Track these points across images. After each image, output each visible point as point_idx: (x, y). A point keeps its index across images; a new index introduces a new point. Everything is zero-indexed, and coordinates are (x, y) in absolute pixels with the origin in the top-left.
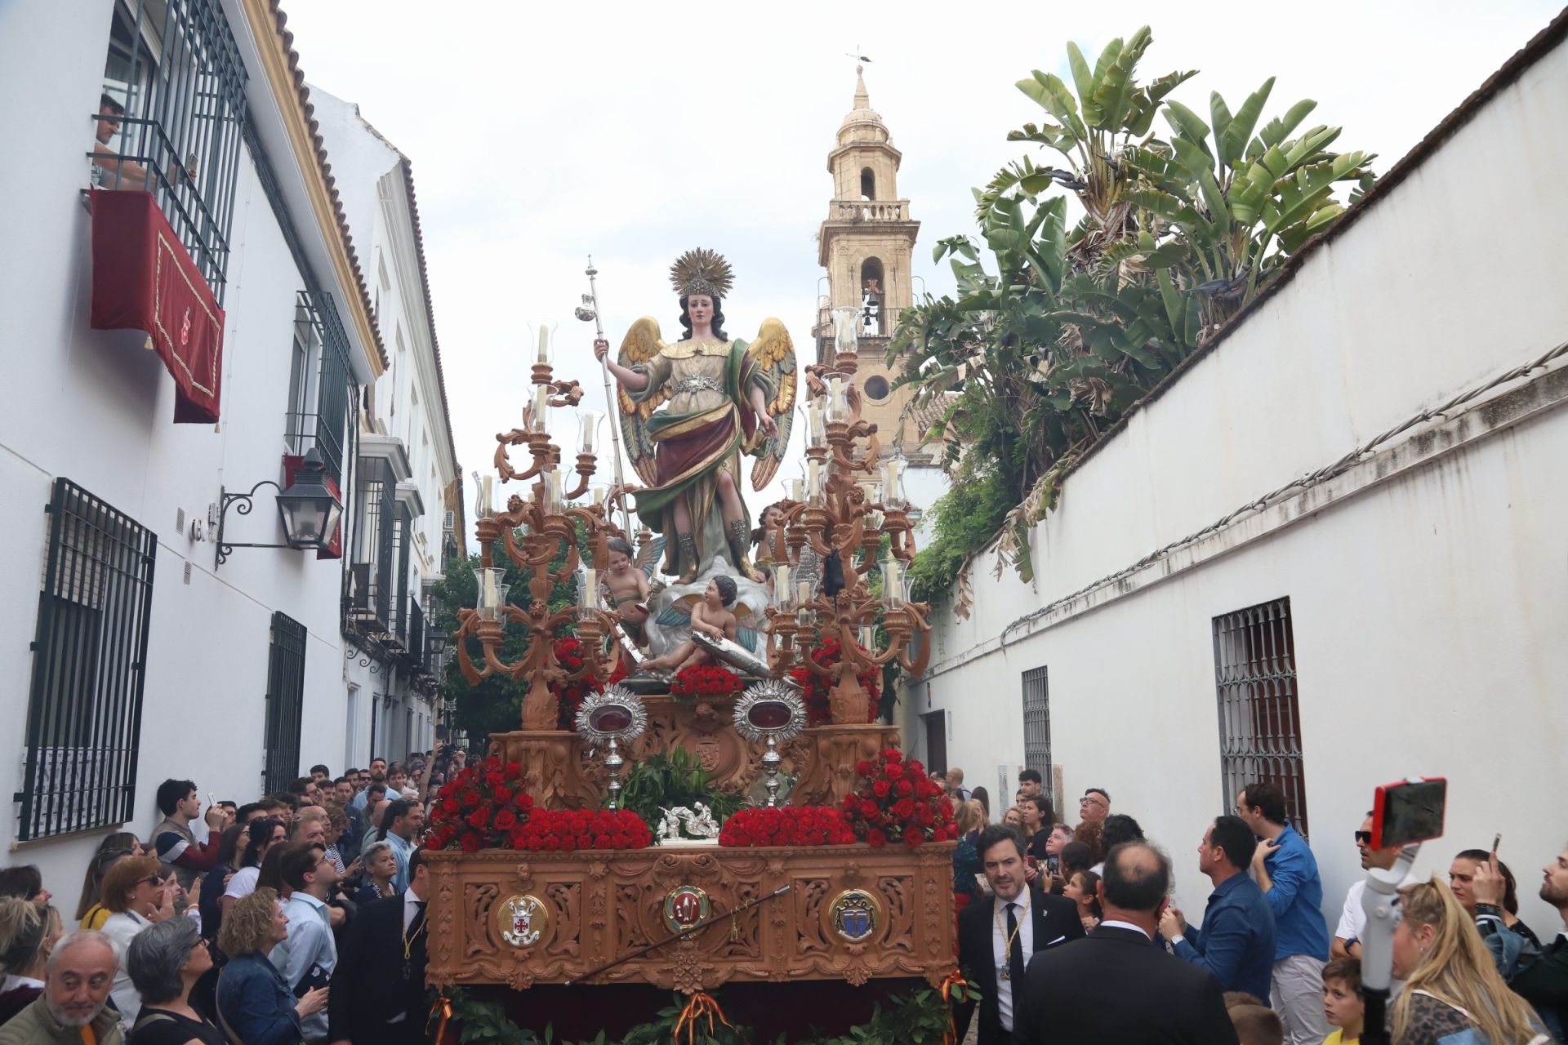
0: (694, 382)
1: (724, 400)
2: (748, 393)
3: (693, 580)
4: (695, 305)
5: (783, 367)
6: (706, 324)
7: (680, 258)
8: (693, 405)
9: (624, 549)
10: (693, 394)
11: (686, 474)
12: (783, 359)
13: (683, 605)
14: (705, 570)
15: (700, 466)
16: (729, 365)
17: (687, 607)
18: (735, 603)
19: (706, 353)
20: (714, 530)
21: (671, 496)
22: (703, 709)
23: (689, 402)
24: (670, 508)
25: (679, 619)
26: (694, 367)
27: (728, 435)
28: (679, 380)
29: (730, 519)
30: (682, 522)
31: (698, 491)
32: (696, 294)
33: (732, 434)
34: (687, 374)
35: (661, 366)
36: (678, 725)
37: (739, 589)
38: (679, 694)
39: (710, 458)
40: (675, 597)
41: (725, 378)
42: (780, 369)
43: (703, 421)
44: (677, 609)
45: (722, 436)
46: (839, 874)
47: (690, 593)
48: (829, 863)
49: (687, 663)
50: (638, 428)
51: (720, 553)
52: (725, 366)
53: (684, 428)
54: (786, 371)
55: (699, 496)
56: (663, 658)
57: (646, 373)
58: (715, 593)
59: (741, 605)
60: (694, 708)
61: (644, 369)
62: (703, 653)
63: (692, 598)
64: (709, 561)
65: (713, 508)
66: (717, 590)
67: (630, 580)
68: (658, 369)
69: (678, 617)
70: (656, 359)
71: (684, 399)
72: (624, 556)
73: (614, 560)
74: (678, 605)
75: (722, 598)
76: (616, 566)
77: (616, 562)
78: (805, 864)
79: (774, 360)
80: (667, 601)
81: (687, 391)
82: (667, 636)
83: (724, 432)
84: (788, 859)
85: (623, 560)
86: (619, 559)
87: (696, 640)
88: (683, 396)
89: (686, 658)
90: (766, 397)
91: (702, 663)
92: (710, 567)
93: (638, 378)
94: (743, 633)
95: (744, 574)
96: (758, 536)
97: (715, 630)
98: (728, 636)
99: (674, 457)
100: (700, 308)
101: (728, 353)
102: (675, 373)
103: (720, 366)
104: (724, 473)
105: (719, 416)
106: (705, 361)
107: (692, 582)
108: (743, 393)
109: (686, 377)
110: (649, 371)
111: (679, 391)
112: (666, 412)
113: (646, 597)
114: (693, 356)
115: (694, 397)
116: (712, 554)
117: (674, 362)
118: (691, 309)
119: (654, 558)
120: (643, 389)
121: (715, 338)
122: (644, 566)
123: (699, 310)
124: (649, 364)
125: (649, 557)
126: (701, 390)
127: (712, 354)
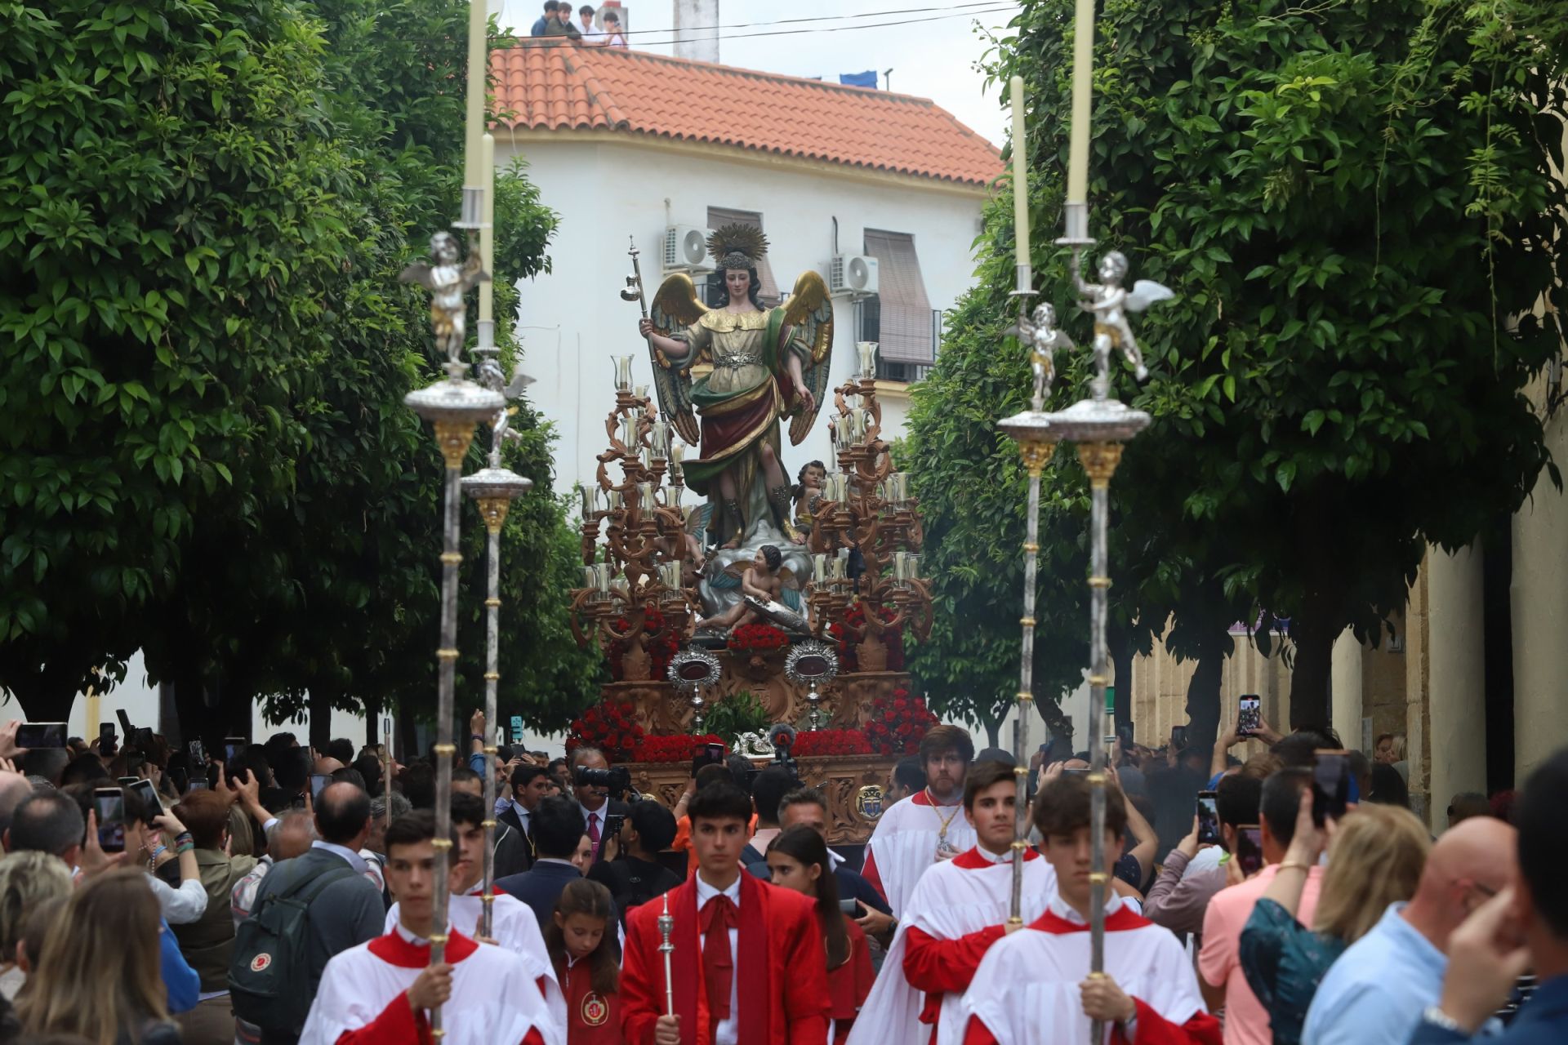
0: (735, 358)
1: (764, 373)
2: (785, 362)
3: (741, 544)
4: (733, 278)
5: (818, 315)
6: (742, 294)
8: (735, 381)
10: (735, 370)
11: (731, 450)
13: (734, 570)
14: (751, 536)
15: (745, 441)
16: (767, 338)
18: (781, 567)
19: (745, 327)
20: (758, 496)
21: (718, 469)
22: (755, 661)
23: (732, 379)
24: (717, 478)
25: (731, 582)
26: (735, 342)
27: (768, 410)
28: (720, 355)
29: (771, 485)
30: (729, 491)
31: (742, 464)
32: (732, 268)
33: (772, 406)
34: (728, 350)
35: (701, 335)
36: (734, 675)
37: (783, 554)
38: (736, 649)
39: (753, 434)
40: (727, 563)
41: (763, 349)
42: (815, 318)
43: (746, 400)
44: (728, 574)
45: (763, 411)
46: (861, 775)
47: (740, 559)
48: (854, 767)
49: (741, 622)
51: (762, 518)
52: (764, 338)
53: (729, 407)
55: (744, 468)
56: (718, 617)
57: (687, 342)
58: (762, 562)
60: (748, 660)
61: (684, 338)
62: (754, 614)
63: (742, 564)
64: (753, 527)
65: (757, 478)
66: (763, 559)
68: (697, 339)
69: (730, 582)
70: (695, 328)
71: (726, 375)
74: (730, 571)
75: (768, 566)
78: (838, 769)
80: (718, 566)
81: (729, 366)
82: (720, 597)
83: (766, 406)
84: (826, 765)
87: (748, 602)
88: (725, 372)
89: (738, 618)
90: (803, 364)
91: (754, 622)
92: (755, 533)
93: (678, 346)
94: (787, 594)
95: (786, 535)
96: (799, 493)
97: (763, 594)
98: (774, 599)
99: (719, 431)
100: (737, 282)
101: (765, 325)
102: (716, 346)
103: (759, 339)
104: (766, 447)
105: (760, 394)
106: (744, 335)
107: (739, 546)
108: (781, 363)
109: (727, 352)
110: (689, 340)
111: (720, 365)
112: (710, 389)
113: (701, 563)
114: (732, 330)
115: (735, 373)
116: (757, 518)
117: (713, 333)
118: (728, 281)
119: (702, 522)
120: (684, 356)
121: (753, 307)
122: (694, 531)
123: (736, 284)
124: (688, 333)
125: (698, 522)
126: (742, 366)
127: (750, 328)
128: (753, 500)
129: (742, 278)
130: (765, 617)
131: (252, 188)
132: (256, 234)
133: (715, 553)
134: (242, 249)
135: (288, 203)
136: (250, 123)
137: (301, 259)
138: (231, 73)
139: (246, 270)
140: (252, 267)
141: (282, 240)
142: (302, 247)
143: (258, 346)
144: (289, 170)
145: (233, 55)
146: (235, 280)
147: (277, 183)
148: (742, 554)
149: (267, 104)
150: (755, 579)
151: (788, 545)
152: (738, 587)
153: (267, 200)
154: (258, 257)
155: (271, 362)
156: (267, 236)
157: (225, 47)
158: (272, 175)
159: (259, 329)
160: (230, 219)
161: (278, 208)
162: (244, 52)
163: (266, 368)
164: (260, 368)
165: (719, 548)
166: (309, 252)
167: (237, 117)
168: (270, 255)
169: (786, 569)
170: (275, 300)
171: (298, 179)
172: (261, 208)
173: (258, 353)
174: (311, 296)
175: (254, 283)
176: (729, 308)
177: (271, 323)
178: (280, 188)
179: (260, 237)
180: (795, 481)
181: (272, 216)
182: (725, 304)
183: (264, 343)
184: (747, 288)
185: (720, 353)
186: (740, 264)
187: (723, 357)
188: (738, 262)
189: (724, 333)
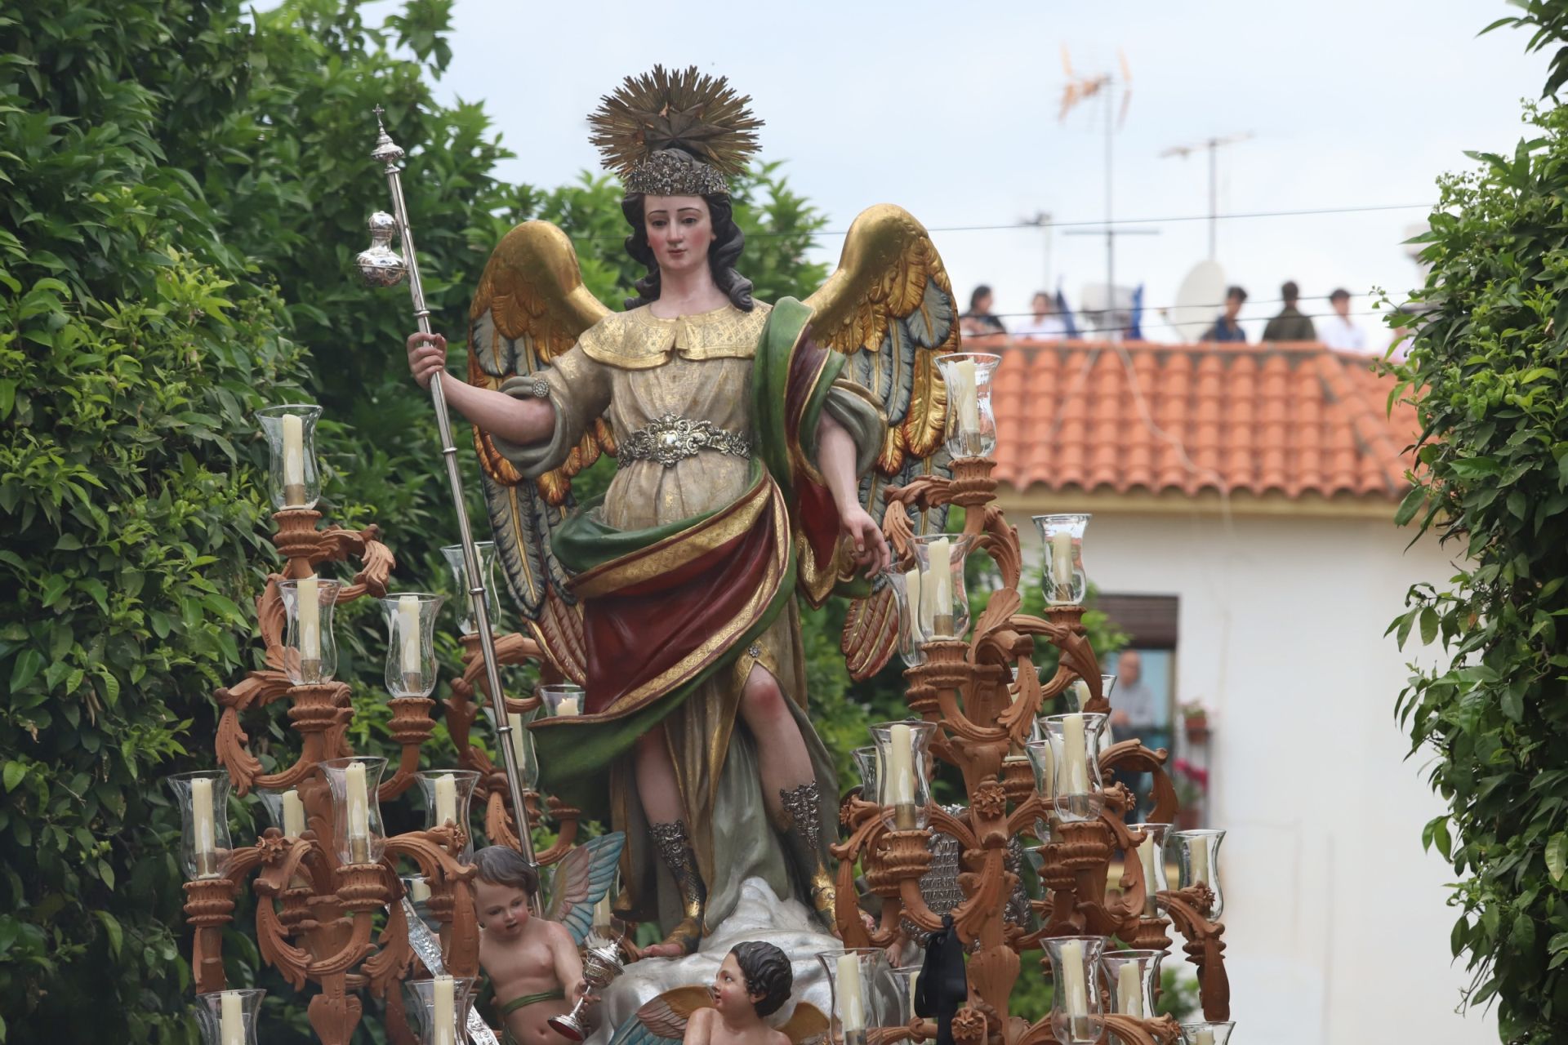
0: (670, 438)
1: (749, 477)
2: (812, 448)
3: (691, 947)
4: (661, 223)
5: (916, 327)
6: (694, 267)
7: (612, 94)
8: (669, 498)
9: (514, 877)
10: (669, 468)
11: (658, 684)
12: (916, 308)
13: (666, 1014)
14: (720, 920)
15: (694, 661)
16: (757, 382)
17: (674, 1019)
18: (791, 1003)
19: (696, 353)
20: (738, 814)
21: (625, 739)
23: (659, 492)
26: (667, 394)
27: (760, 575)
28: (631, 429)
29: (777, 783)
31: (692, 721)
32: (661, 193)
33: (771, 572)
34: (652, 416)
35: (584, 381)
37: (798, 969)
39: (717, 641)
40: (647, 993)
41: (749, 413)
42: (909, 336)
43: (694, 547)
44: (650, 1025)
45: (742, 581)
47: (683, 983)
50: (535, 518)
51: (755, 871)
52: (748, 381)
53: (646, 568)
54: (927, 340)
55: (697, 732)
57: (546, 399)
58: (736, 987)
59: (805, 1009)
61: (540, 391)
63: (684, 998)
64: (727, 896)
65: (733, 762)
66: (741, 979)
67: (534, 952)
68: (575, 392)
69: (654, 1043)
70: (568, 363)
71: (644, 482)
72: (516, 894)
73: (492, 905)
74: (653, 1016)
75: (754, 999)
76: (498, 919)
77: (496, 911)
79: (889, 315)
80: (625, 1003)
81: (654, 460)
83: (750, 568)
85: (515, 904)
86: (505, 903)
88: (645, 475)
92: (731, 912)
93: (527, 413)
99: (627, 634)
100: (675, 230)
101: (752, 346)
102: (620, 407)
103: (734, 386)
104: (754, 677)
105: (738, 527)
106: (694, 374)
107: (690, 949)
108: (798, 446)
109: (647, 420)
110: (553, 394)
111: (632, 459)
112: (604, 524)
113: (575, 997)
114: (661, 360)
115: (670, 476)
116: (736, 874)
117: (615, 373)
118: (651, 230)
119: (592, 888)
120: (543, 440)
121: (721, 298)
122: (568, 913)
123: (674, 236)
124: (550, 375)
125: (581, 888)
126: (687, 457)
127: (710, 354)
128: (723, 822)
129: (687, 220)
131: (67, 543)
132: (68, 620)
133: (611, 970)
134: (43, 645)
135: (128, 569)
136: (65, 436)
137: (148, 664)
138: (38, 352)
139: (44, 679)
140: (52, 675)
141: (113, 632)
142: (153, 644)
143: (63, 809)
144: (134, 515)
145: (41, 321)
146: (23, 695)
147: (113, 536)
148: (687, 968)
149: (98, 404)
150: (721, 1035)
153: (94, 563)
154: (68, 659)
155: (85, 837)
156: (86, 622)
157: (30, 307)
158: (104, 523)
159: (69, 781)
160: (24, 595)
161: (111, 579)
162: (61, 316)
163: (75, 846)
164: (62, 846)
165: (626, 957)
166: (165, 653)
167: (45, 424)
168: (91, 656)
170: (96, 730)
171: (150, 529)
172: (82, 578)
173: (62, 822)
174: (169, 726)
175: (56, 701)
176: (656, 306)
177: (90, 770)
178: (114, 545)
179: (74, 625)
181: (98, 591)
182: (650, 294)
183: (75, 804)
184: (704, 247)
185: (630, 424)
186: (682, 180)
187: (638, 436)
188: (677, 176)
189: (642, 370)
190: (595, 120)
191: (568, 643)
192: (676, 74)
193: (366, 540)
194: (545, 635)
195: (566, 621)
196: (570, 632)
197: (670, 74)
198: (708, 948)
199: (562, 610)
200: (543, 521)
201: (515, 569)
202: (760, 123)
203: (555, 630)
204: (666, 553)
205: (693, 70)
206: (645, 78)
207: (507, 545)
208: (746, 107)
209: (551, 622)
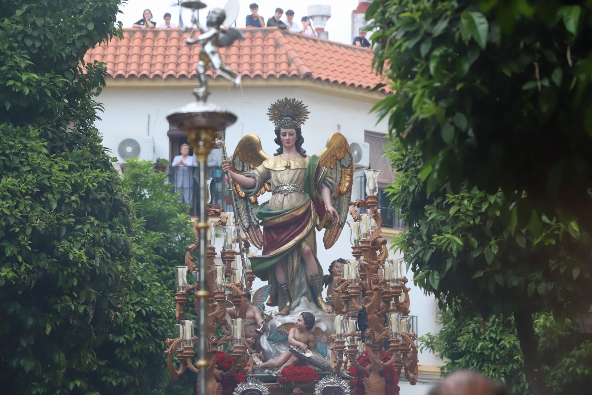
0: (286, 188)
1: (305, 198)
2: (320, 191)
4: (285, 135)
6: (292, 146)
8: (286, 203)
10: (285, 195)
11: (283, 249)
12: (343, 158)
13: (283, 329)
14: (295, 307)
15: (292, 243)
16: (307, 175)
17: (285, 331)
18: (314, 328)
19: (293, 167)
20: (300, 281)
21: (274, 261)
22: (296, 391)
23: (283, 202)
25: (281, 337)
26: (285, 177)
27: (308, 222)
28: (276, 185)
29: (310, 273)
30: (280, 276)
31: (290, 258)
32: (285, 128)
33: (310, 222)
35: (264, 174)
38: (283, 382)
40: (278, 324)
41: (305, 182)
43: (292, 215)
44: (279, 332)
45: (304, 223)
47: (287, 322)
49: (286, 364)
50: (248, 207)
52: (305, 175)
53: (280, 220)
54: (346, 166)
55: (291, 261)
56: (271, 361)
57: (254, 177)
58: (302, 323)
60: (291, 390)
61: (253, 175)
62: (296, 359)
63: (288, 325)
64: (297, 301)
65: (300, 268)
66: (303, 321)
67: (251, 313)
68: (261, 176)
70: (260, 169)
71: (280, 199)
74: (280, 329)
75: (306, 326)
80: (273, 326)
81: (282, 193)
82: (274, 347)
83: (305, 221)
87: (292, 350)
88: (280, 197)
89: (285, 361)
90: (331, 193)
91: (295, 364)
92: (298, 305)
93: (249, 180)
94: (320, 346)
95: (319, 307)
96: (328, 280)
97: (302, 345)
98: (309, 348)
99: (275, 236)
101: (306, 167)
102: (273, 180)
103: (302, 176)
104: (306, 247)
105: (303, 211)
106: (292, 173)
107: (288, 314)
108: (317, 191)
109: (280, 183)
110: (256, 176)
111: (276, 193)
112: (269, 208)
113: (261, 324)
114: (284, 169)
115: (286, 197)
116: (300, 295)
117: (272, 171)
118: (282, 137)
119: (263, 298)
120: (253, 187)
121: (298, 155)
122: (257, 304)
123: (288, 138)
124: (255, 172)
125: (261, 298)
126: (290, 193)
127: (296, 168)
128: (297, 283)
129: (291, 134)
130: (302, 361)
133: (270, 318)
148: (288, 319)
150: (297, 335)
151: (320, 313)
152: (285, 341)
169: (318, 329)
176: (283, 155)
180: (326, 272)
182: (280, 152)
184: (294, 142)
185: (276, 184)
186: (290, 125)
187: (278, 187)
188: (289, 124)
189: (279, 171)
190: (269, 109)
191: (255, 238)
192: (290, 100)
193: (221, 212)
194: (249, 235)
195: (255, 232)
196: (256, 235)
197: (289, 99)
198: (292, 313)
199: (254, 229)
200: (250, 207)
201: (242, 219)
202: (309, 112)
203: (252, 235)
204: (285, 216)
205: (294, 99)
206: (282, 100)
207: (240, 213)
208: (306, 108)
209: (251, 232)
